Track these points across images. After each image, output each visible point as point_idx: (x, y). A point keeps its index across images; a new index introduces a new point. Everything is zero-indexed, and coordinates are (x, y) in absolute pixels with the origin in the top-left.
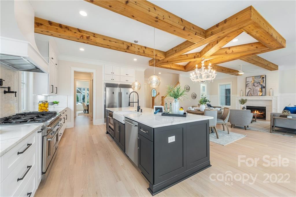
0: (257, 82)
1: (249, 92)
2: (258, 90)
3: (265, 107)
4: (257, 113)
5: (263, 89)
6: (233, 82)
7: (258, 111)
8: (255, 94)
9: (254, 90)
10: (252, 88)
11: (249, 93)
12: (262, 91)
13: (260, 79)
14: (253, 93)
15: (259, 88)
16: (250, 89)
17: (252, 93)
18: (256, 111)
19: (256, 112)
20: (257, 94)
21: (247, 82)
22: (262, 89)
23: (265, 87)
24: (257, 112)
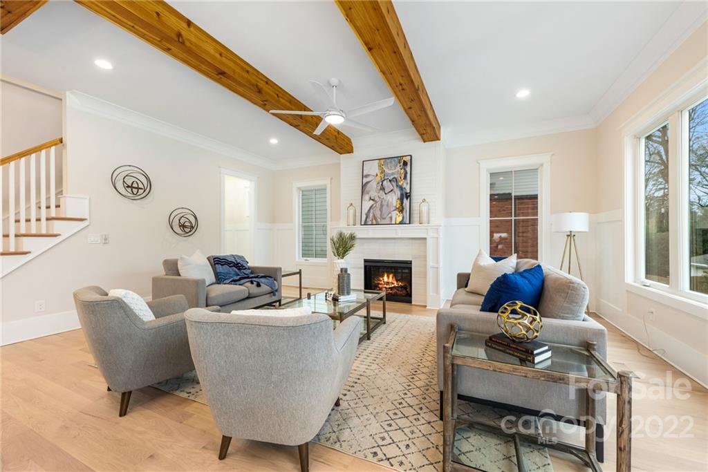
0: (390, 178)
1: (369, 211)
2: (392, 203)
3: (410, 263)
4: (388, 283)
5: (405, 199)
6: (332, 179)
7: (391, 276)
8: (384, 219)
9: (382, 206)
10: (377, 199)
11: (371, 215)
12: (401, 210)
13: (398, 168)
14: (381, 215)
15: (393, 199)
16: (372, 202)
17: (378, 214)
18: (386, 275)
19: (385, 278)
20: (391, 218)
21: (367, 176)
22: (402, 203)
23: (408, 196)
24: (388, 277)
